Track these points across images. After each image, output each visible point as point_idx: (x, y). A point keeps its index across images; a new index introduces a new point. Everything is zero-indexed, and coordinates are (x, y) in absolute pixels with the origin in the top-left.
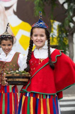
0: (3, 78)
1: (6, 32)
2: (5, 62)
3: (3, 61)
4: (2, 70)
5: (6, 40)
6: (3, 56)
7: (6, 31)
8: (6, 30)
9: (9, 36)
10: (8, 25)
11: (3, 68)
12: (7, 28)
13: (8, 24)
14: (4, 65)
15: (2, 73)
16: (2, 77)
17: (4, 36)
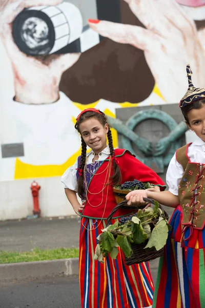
0: (196, 207)
1: (191, 88)
2: (203, 165)
3: (197, 162)
4: (194, 188)
5: (198, 107)
6: (198, 149)
7: (191, 85)
8: (189, 83)
9: (203, 96)
10: (188, 71)
11: (198, 180)
12: (189, 77)
13: (188, 67)
14: (201, 174)
15: (194, 195)
16: (194, 205)
17: (188, 99)
